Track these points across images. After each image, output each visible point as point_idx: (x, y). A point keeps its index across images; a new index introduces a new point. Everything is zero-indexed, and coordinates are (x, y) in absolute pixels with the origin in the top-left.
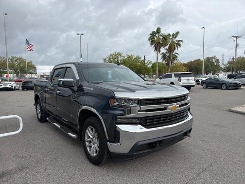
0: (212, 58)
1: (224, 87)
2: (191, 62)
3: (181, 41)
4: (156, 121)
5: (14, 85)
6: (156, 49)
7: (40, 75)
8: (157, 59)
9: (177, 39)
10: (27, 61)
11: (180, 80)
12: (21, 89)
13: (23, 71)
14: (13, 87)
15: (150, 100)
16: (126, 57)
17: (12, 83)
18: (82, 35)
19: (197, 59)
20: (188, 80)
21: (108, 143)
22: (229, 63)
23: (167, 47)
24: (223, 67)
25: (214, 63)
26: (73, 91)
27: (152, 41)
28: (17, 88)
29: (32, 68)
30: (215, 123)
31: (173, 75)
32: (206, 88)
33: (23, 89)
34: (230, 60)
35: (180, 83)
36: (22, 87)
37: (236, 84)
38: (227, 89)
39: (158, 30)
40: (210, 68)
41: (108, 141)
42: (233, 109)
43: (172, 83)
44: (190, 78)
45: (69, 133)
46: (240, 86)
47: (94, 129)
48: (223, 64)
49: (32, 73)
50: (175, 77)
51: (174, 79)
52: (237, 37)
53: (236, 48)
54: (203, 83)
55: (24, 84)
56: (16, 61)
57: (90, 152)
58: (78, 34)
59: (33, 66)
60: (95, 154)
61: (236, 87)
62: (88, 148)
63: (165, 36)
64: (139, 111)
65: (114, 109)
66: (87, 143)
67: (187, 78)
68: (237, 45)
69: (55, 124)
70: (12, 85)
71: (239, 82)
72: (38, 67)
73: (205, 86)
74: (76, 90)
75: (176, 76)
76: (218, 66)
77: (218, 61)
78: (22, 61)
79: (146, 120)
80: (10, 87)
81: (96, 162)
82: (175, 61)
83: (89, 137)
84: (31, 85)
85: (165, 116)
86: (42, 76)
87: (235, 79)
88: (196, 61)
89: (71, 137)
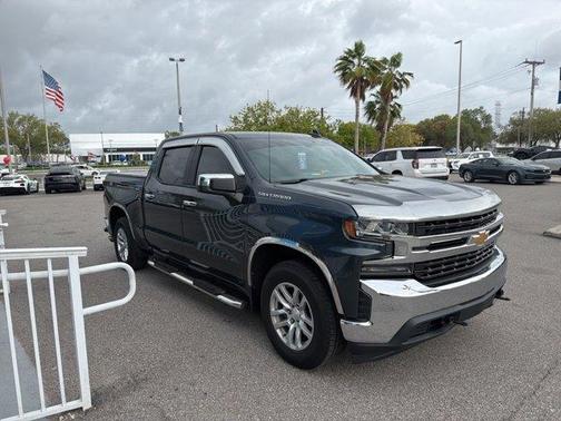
0: (476, 111)
1: (512, 178)
2: (427, 120)
3: (410, 74)
4: (444, 270)
5: (27, 181)
6: (354, 93)
7: (80, 158)
8: (357, 116)
9: (401, 69)
10: (48, 124)
11: (415, 165)
12: (42, 189)
13: (39, 147)
14: (26, 187)
15: (435, 222)
16: (284, 112)
17: (22, 176)
18: (182, 60)
19: (440, 114)
20: (434, 165)
21: (342, 322)
22: (513, 122)
23: (378, 88)
24: (498, 131)
25: (479, 123)
26: (233, 202)
27: (343, 75)
28: (33, 187)
29: (60, 141)
30: (525, 264)
31: (399, 155)
32: (472, 181)
33: (48, 191)
34: (516, 117)
35: (417, 171)
36: (46, 185)
37: (540, 171)
38: (519, 183)
39: (359, 48)
40: (472, 135)
41: (341, 316)
42: (553, 230)
43: (398, 172)
44: (438, 160)
45: (220, 297)
46: (549, 177)
47: (296, 289)
48: (499, 126)
49: (58, 152)
50: (405, 158)
51: (401, 162)
52: (534, 63)
53: (533, 88)
54: (464, 170)
55: (51, 179)
56: (19, 123)
57: (284, 340)
58: (172, 60)
59: (62, 135)
60: (300, 346)
61: (539, 178)
62: (278, 331)
63: (376, 62)
64: (414, 249)
65: (355, 246)
66: (275, 321)
67: (431, 161)
68: (534, 82)
69: (174, 274)
70: (22, 183)
71: (546, 168)
72: (72, 137)
73: (468, 176)
74: (240, 200)
75: (406, 155)
76: (488, 130)
77: (487, 118)
78: (34, 123)
79: (426, 268)
80: (18, 185)
81: (305, 362)
82: (397, 122)
83: (281, 306)
84: (67, 181)
85: (463, 257)
86: (85, 159)
87: (534, 159)
88: (438, 118)
89: (226, 304)
